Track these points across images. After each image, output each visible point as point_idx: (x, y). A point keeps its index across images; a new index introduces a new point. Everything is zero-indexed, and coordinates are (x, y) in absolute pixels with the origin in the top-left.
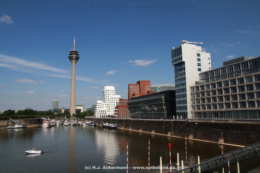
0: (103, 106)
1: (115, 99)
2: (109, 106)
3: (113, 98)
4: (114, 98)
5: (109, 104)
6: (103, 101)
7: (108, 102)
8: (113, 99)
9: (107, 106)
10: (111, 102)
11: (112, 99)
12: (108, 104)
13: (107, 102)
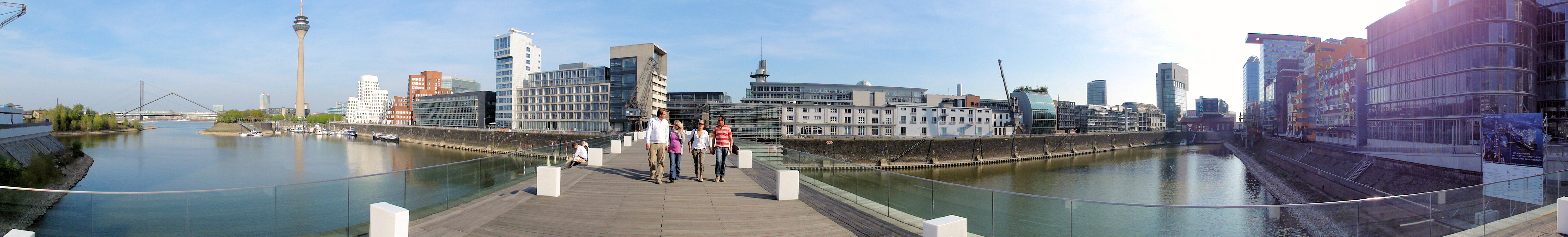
0: (361, 106)
1: (380, 96)
2: (370, 106)
3: (377, 94)
4: (379, 94)
5: (370, 103)
6: (359, 98)
7: (368, 100)
8: (377, 96)
9: (367, 106)
10: (373, 100)
11: (375, 96)
12: (368, 102)
13: (366, 100)
